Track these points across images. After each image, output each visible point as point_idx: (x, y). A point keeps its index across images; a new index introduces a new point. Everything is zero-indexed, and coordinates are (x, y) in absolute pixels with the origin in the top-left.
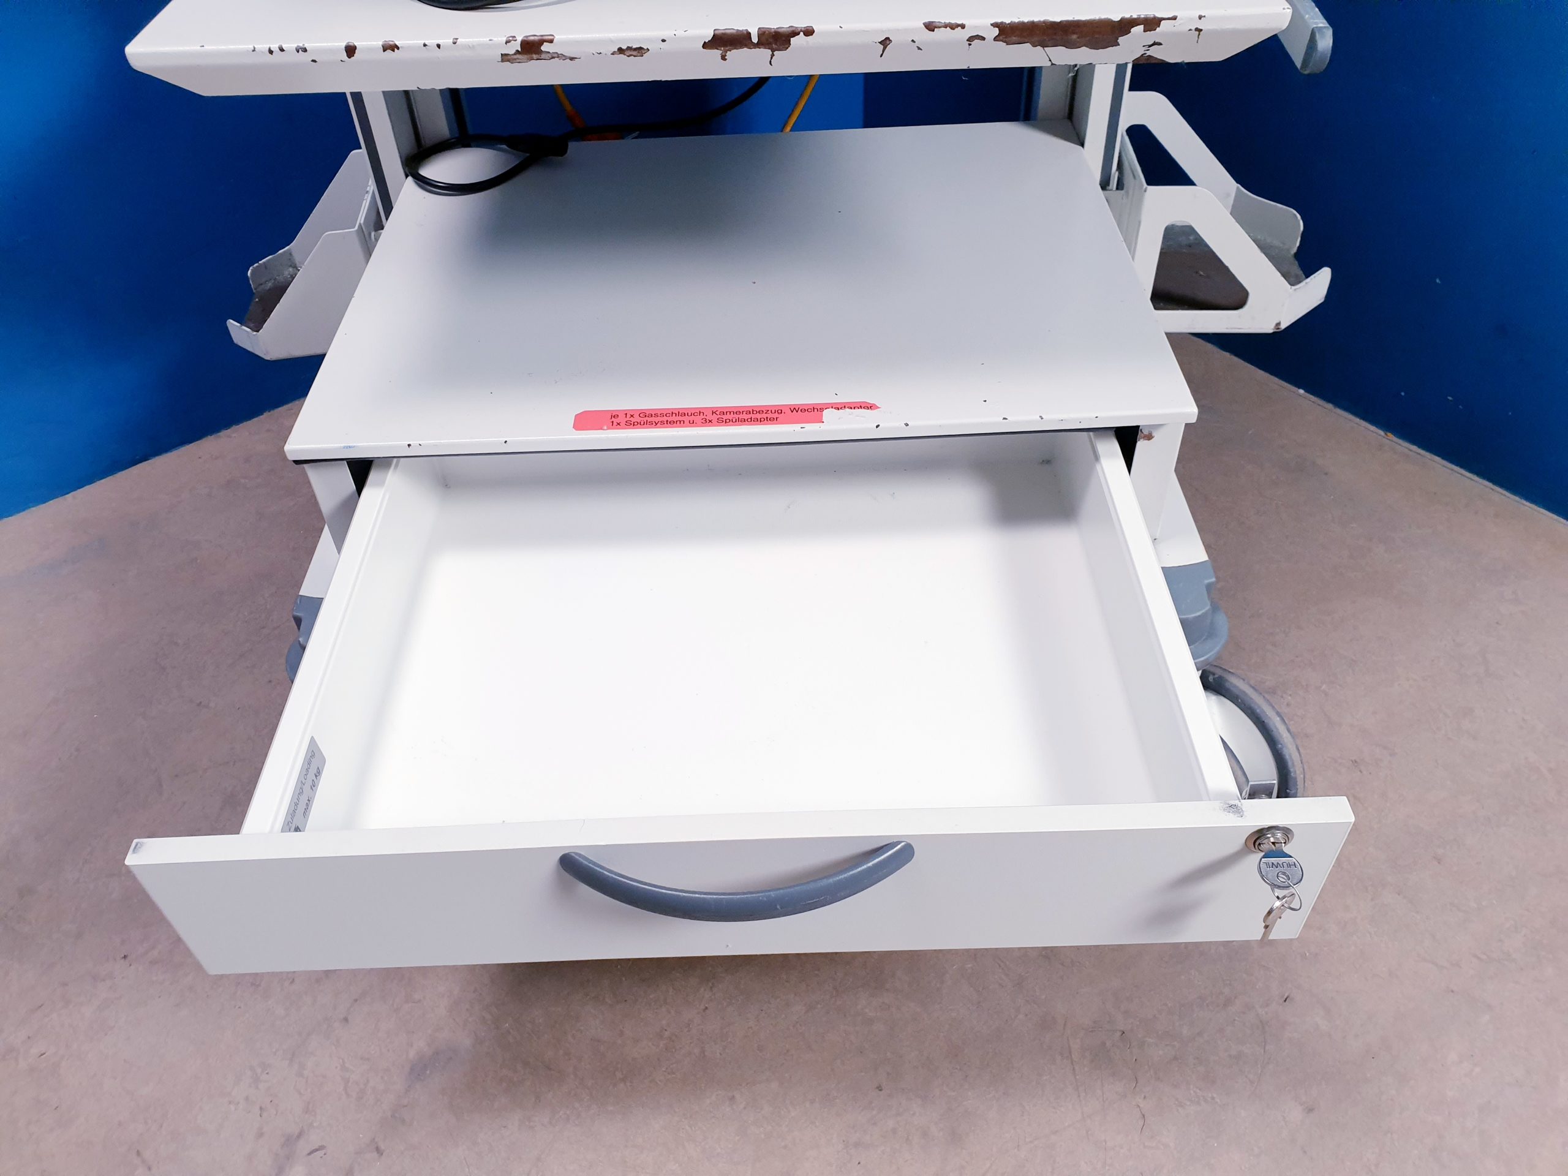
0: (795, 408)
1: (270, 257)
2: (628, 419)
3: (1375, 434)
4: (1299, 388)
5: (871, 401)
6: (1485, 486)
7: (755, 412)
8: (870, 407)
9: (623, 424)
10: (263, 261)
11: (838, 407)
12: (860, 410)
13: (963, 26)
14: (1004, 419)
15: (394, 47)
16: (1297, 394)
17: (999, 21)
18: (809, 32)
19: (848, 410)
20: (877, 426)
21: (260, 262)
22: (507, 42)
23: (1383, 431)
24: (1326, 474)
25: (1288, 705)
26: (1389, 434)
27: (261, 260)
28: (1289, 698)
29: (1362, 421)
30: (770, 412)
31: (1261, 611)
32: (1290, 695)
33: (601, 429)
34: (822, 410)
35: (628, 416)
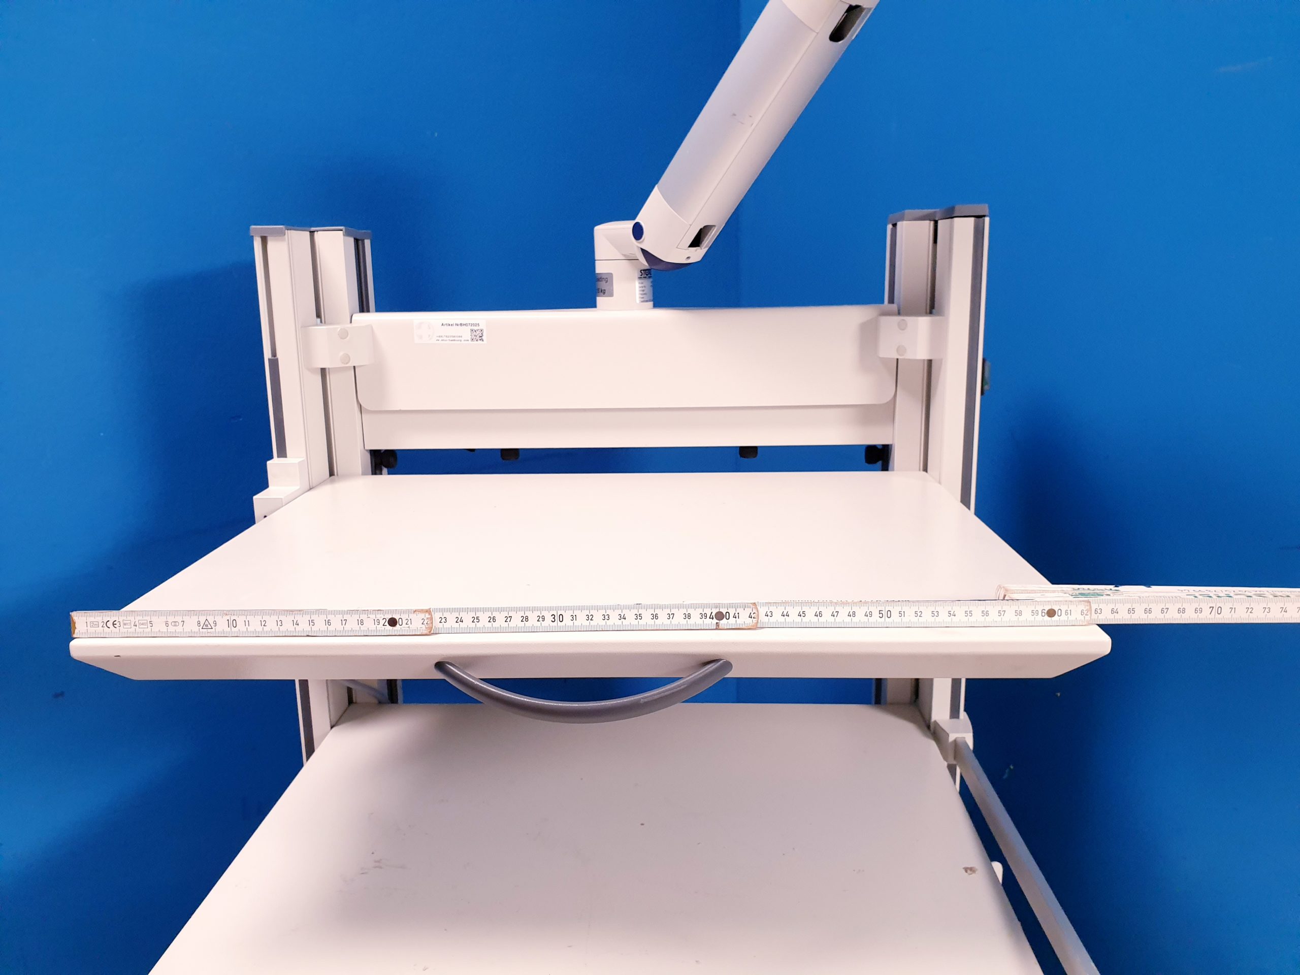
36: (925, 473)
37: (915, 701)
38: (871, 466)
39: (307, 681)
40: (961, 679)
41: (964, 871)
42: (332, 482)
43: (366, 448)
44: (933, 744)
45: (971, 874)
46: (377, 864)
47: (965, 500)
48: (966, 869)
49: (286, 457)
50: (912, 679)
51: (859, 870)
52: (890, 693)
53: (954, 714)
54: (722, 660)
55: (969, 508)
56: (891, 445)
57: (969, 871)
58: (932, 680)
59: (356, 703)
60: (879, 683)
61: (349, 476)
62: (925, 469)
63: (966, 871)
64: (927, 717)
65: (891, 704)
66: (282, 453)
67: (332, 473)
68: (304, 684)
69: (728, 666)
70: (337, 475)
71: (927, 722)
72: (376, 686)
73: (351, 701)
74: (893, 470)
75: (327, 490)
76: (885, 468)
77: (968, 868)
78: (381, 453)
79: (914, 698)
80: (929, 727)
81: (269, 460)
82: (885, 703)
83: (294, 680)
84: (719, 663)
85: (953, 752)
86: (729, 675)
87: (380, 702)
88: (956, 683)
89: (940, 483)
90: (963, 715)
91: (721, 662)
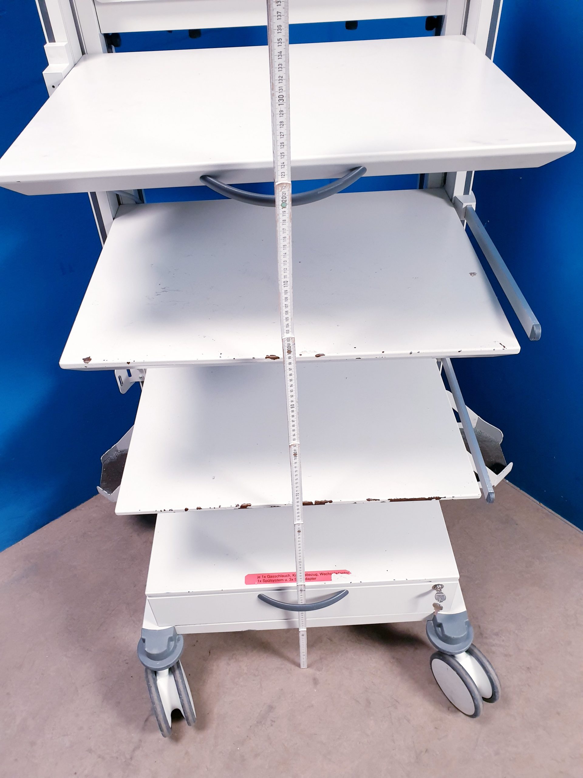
0: (321, 573)
1: (109, 450)
2: (264, 579)
3: (535, 503)
4: (507, 479)
5: (348, 570)
6: (577, 530)
7: (308, 575)
8: (348, 573)
9: (262, 581)
10: (106, 452)
11: (337, 572)
12: (344, 574)
13: (379, 500)
14: (394, 580)
15: (200, 509)
16: (506, 483)
17: (390, 498)
18: (331, 502)
19: (340, 574)
20: (351, 583)
21: (105, 453)
22: (236, 506)
23: (539, 501)
24: (517, 525)
25: (503, 641)
26: (541, 503)
27: (105, 452)
28: (504, 637)
29: (531, 497)
30: (313, 575)
31: (492, 595)
32: (504, 636)
33: (255, 584)
34: (331, 574)
35: (264, 577)
36: (464, 36)
37: (443, 186)
38: (429, 32)
39: (95, 192)
40: (472, 171)
41: (470, 275)
42: (85, 59)
43: (102, 33)
44: (453, 209)
45: (473, 276)
46: (164, 290)
47: (488, 54)
48: (471, 274)
49: (55, 42)
50: (443, 173)
51: (416, 278)
52: (429, 182)
53: (466, 192)
54: (361, 167)
55: (490, 59)
56: (444, 16)
57: (472, 275)
58: (455, 173)
59: (123, 204)
60: (423, 176)
61: (95, 54)
62: (464, 33)
63: (471, 275)
64: (450, 194)
65: (431, 188)
66: (52, 39)
67: (83, 53)
68: (94, 194)
69: (364, 170)
70: (87, 53)
71: (450, 198)
72: (133, 193)
73: (119, 204)
74: (444, 35)
75: (83, 66)
76: (438, 33)
77: (472, 273)
78: (110, 36)
79: (443, 184)
80: (451, 200)
81: (44, 45)
82: (426, 188)
83: (87, 193)
84: (360, 169)
85: (464, 213)
86: (364, 175)
87: (137, 203)
88: (469, 174)
89: (474, 43)
90: (471, 192)
91: (361, 168)
